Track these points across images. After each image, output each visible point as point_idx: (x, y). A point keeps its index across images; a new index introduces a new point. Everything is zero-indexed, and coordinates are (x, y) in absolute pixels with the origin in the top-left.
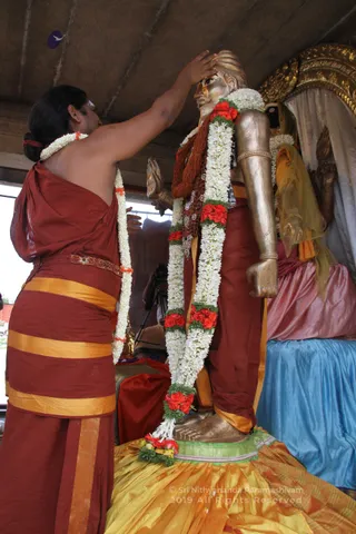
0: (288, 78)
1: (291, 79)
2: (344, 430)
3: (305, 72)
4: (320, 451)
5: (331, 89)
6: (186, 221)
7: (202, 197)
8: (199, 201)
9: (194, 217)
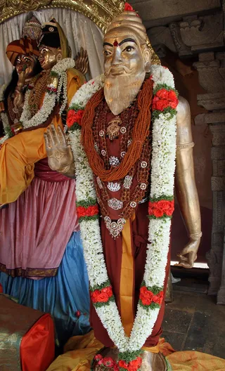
5: (90, 17)
6: (115, 204)
7: (143, 186)
8: (139, 189)
9: (134, 204)
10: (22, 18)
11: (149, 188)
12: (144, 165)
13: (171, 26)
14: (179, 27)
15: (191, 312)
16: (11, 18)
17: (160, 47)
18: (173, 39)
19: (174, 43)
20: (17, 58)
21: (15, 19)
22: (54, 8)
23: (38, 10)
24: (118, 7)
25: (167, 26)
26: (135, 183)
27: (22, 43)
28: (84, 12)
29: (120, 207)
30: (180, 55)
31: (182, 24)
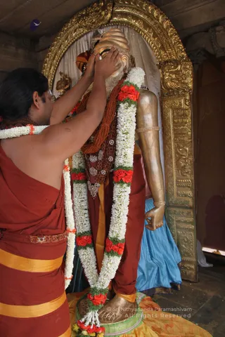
0: (103, 13)
1: (106, 14)
2: (152, 257)
3: (118, 13)
4: (144, 274)
5: (138, 31)
6: (93, 171)
7: (111, 159)
8: (108, 160)
9: (104, 172)
10: (90, 35)
11: (114, 160)
12: (111, 142)
13: (210, 31)
14: (215, 31)
15: (211, 294)
16: (83, 36)
17: (199, 51)
18: (212, 42)
19: (212, 45)
20: (83, 66)
21: (85, 37)
22: (112, 26)
23: (100, 28)
24: (158, 20)
25: (207, 31)
26: (105, 156)
27: (86, 55)
28: (132, 26)
29: (96, 174)
30: (217, 56)
31: (218, 28)
